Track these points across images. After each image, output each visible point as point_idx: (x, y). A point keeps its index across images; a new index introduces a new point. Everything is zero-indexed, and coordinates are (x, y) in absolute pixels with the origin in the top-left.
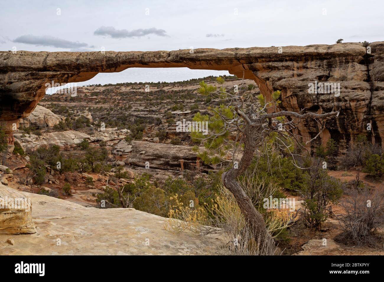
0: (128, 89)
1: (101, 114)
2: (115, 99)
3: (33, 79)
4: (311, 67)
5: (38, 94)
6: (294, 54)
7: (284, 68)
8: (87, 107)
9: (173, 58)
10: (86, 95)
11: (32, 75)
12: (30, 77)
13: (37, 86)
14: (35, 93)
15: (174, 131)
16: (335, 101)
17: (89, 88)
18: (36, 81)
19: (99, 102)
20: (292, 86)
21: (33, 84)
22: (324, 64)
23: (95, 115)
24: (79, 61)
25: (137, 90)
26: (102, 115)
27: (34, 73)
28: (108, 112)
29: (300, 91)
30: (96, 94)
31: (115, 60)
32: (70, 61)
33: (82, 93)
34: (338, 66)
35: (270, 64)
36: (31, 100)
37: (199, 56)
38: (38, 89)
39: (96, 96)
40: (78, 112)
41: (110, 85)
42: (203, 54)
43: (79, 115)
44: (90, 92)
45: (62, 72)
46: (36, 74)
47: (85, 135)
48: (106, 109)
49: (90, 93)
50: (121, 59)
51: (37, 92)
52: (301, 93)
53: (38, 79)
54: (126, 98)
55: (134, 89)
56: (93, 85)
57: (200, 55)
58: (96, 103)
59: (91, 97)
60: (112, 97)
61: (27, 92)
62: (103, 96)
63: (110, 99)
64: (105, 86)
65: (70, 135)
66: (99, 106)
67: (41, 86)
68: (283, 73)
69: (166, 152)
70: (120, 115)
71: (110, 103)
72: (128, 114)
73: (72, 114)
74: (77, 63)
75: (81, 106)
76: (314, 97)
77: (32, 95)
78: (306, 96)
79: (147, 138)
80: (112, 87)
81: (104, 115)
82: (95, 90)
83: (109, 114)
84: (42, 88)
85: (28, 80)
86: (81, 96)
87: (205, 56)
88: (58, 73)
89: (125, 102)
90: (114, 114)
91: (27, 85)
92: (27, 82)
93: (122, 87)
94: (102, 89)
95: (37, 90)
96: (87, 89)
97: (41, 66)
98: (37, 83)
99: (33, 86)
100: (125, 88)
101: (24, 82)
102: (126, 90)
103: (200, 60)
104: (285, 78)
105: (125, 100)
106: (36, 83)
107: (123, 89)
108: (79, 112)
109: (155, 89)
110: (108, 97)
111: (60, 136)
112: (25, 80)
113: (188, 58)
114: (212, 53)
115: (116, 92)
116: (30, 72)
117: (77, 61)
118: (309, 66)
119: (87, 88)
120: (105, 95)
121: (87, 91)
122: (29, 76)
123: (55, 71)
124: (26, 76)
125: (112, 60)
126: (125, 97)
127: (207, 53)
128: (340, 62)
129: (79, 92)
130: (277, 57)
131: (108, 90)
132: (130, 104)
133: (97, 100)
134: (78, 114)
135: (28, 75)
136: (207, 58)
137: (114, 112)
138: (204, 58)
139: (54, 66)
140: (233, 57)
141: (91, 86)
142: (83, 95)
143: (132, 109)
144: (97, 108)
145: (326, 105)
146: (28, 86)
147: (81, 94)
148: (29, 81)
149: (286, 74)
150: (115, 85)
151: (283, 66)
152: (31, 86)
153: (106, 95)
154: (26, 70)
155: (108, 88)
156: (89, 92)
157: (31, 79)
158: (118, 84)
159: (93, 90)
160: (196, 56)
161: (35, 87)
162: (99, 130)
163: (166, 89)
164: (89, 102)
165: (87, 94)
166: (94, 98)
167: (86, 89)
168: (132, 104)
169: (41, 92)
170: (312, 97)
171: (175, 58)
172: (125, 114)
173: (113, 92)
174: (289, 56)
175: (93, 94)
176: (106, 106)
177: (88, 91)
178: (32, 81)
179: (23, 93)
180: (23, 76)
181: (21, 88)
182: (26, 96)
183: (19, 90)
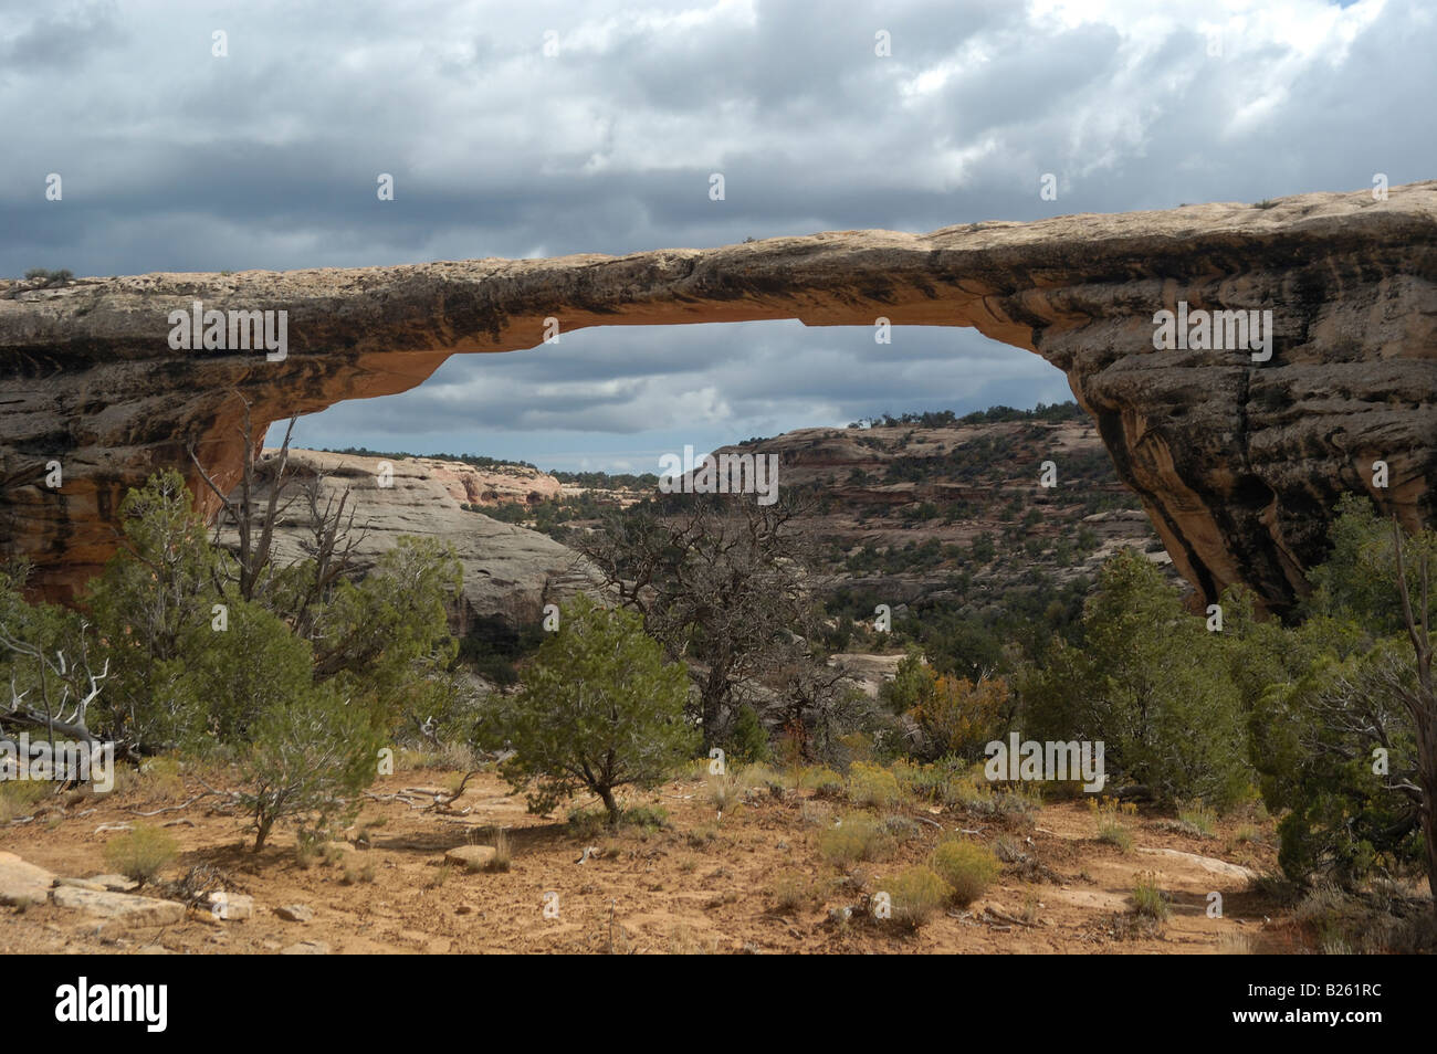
1: (922, 579)
2: (1018, 497)
3: (180, 388)
4: (1230, 301)
5: (203, 451)
6: (1154, 245)
7: (1124, 309)
8: (857, 541)
9: (700, 280)
10: (858, 476)
11: (174, 371)
12: (164, 380)
13: (196, 417)
16: (1303, 454)
17: (880, 434)
18: (189, 399)
19: (926, 515)
20: (1141, 389)
21: (180, 410)
22: (1286, 284)
23: (890, 586)
26: (932, 589)
27: (181, 364)
28: (959, 572)
29: (1176, 413)
30: (914, 467)
33: (836, 463)
34: (1342, 293)
35: (1076, 292)
37: (790, 269)
38: (205, 430)
39: (915, 478)
41: (1002, 414)
42: (809, 260)
44: (881, 455)
46: (189, 370)
48: (953, 553)
49: (884, 462)
51: (200, 442)
52: (1178, 423)
53: (200, 389)
54: (1079, 488)
56: (906, 420)
57: (793, 263)
58: (910, 519)
59: (882, 489)
60: (1000, 485)
61: (156, 444)
62: (951, 480)
63: (991, 495)
64: (973, 419)
66: (920, 535)
67: (213, 416)
68: (1121, 330)
70: (1025, 589)
71: (988, 522)
72: (1068, 579)
75: (827, 539)
76: (1227, 437)
77: (180, 454)
78: (1192, 433)
80: (1003, 428)
81: (939, 588)
82: (909, 447)
83: (961, 586)
84: (217, 425)
85: (158, 394)
86: (832, 481)
87: (812, 269)
89: (1068, 511)
90: (992, 584)
91: (157, 413)
92: (155, 402)
93: (1066, 424)
94: (950, 438)
95: (198, 434)
96: (873, 442)
98: (196, 405)
99: (179, 417)
100: (1080, 432)
101: (145, 401)
103: (795, 285)
104: (1122, 355)
105: (1071, 502)
106: (189, 403)
110: (977, 484)
112: (149, 395)
113: (751, 280)
114: (841, 254)
115: (1022, 454)
116: (167, 361)
118: (1222, 298)
119: (871, 434)
120: (964, 472)
121: (866, 451)
122: (163, 376)
124: (150, 375)
126: (1075, 481)
127: (823, 255)
128: (1343, 277)
129: (824, 457)
130: (1092, 261)
131: (982, 443)
132: (1094, 523)
133: (917, 506)
135: (158, 372)
136: (823, 277)
137: (994, 571)
138: (808, 276)
140: (919, 268)
141: (892, 423)
142: (842, 476)
143: (1096, 555)
144: (907, 549)
145: (1276, 475)
146: (160, 418)
147: (829, 469)
148: (164, 397)
149: (1129, 339)
150: (1028, 415)
151: (1117, 303)
152: (171, 417)
153: (967, 475)
154: (150, 352)
155: (982, 433)
156: (875, 459)
157: (171, 389)
158: (1043, 413)
159: (902, 444)
160: (780, 271)
161: (190, 423)
164: (873, 513)
165: (863, 468)
166: (901, 493)
167: (860, 442)
168: (1102, 521)
169: (217, 444)
170: (1221, 439)
171: (708, 281)
172: (1055, 579)
173: (1012, 457)
174: (1140, 257)
175: (899, 469)
176: (961, 535)
177: (872, 452)
178: (175, 396)
179: (143, 447)
180: (140, 376)
181: (129, 428)
182: (152, 460)
183: (127, 434)
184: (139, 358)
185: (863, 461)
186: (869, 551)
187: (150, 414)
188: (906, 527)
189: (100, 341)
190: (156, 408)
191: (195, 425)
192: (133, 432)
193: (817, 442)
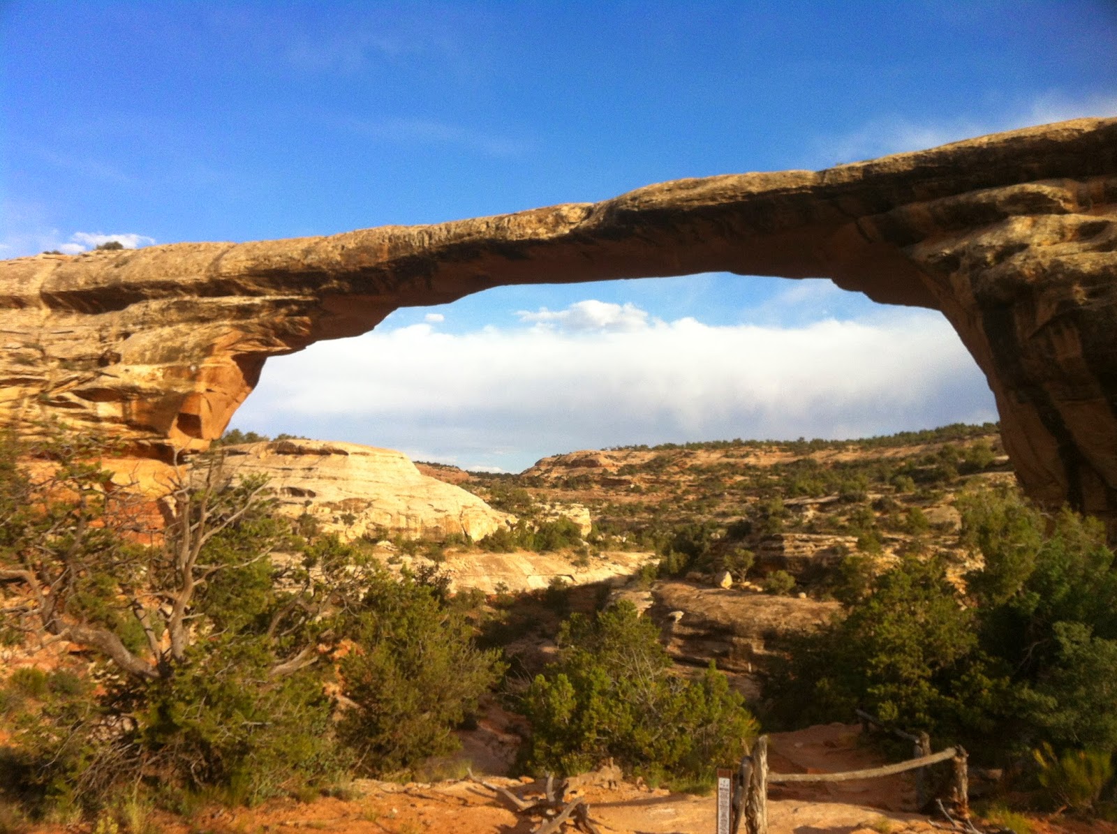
0: (715, 457)
2: (678, 483)
3: (187, 321)
5: (204, 373)
8: (605, 501)
10: (605, 471)
11: (182, 307)
12: (174, 315)
13: (197, 345)
14: (193, 368)
15: (777, 553)
17: (615, 454)
18: (193, 330)
19: (636, 490)
21: (185, 339)
24: (310, 257)
25: (738, 460)
27: (186, 302)
28: (652, 517)
30: (632, 469)
31: (416, 244)
32: (284, 258)
33: (595, 466)
36: (181, 390)
38: (205, 356)
39: (632, 474)
40: (553, 506)
41: (671, 447)
43: (556, 514)
44: (616, 464)
45: (268, 297)
46: (192, 306)
47: (561, 567)
48: (649, 508)
49: (617, 466)
50: (433, 242)
51: (202, 366)
53: (201, 322)
54: (707, 479)
55: (732, 456)
56: (627, 448)
58: (628, 493)
59: (617, 478)
60: (670, 477)
61: (167, 365)
62: (648, 475)
63: (665, 482)
64: (656, 449)
65: (521, 565)
66: (635, 499)
67: (212, 346)
69: (741, 617)
71: (664, 494)
73: (537, 511)
74: (306, 262)
77: (185, 373)
79: (699, 575)
80: (672, 452)
81: (644, 523)
82: (629, 459)
84: (215, 352)
85: (171, 323)
86: (593, 474)
88: (257, 300)
89: (704, 489)
91: (167, 340)
92: (167, 331)
93: (699, 451)
94: (649, 456)
95: (200, 359)
96: (611, 457)
97: (202, 277)
98: (198, 335)
99: (183, 343)
100: (707, 455)
101: (159, 330)
102: (709, 460)
105: (704, 485)
106: (192, 333)
107: (702, 458)
108: (557, 507)
109: (789, 458)
110: (659, 477)
111: (493, 566)
112: (163, 326)
115: (681, 464)
116: (176, 300)
117: (306, 257)
119: (610, 453)
120: (654, 471)
121: (609, 461)
122: (172, 311)
123: (245, 292)
124: (163, 311)
125: (408, 245)
126: (705, 476)
129: (589, 463)
131: (662, 458)
132: (716, 495)
133: (632, 486)
134: (554, 511)
135: (168, 308)
139: (240, 277)
141: (620, 449)
142: (598, 472)
144: (627, 505)
146: (169, 344)
147: (592, 469)
148: (173, 328)
150: (682, 447)
152: (177, 344)
154: (164, 293)
155: (662, 454)
156: (613, 465)
157: (179, 322)
158: (689, 446)
159: (625, 458)
161: (193, 349)
162: (602, 556)
163: (818, 456)
164: (612, 489)
165: (608, 468)
166: (625, 481)
167: (607, 457)
169: (215, 368)
172: (698, 520)
173: (675, 465)
175: (624, 470)
176: (652, 500)
177: (611, 461)
178: (182, 327)
179: (156, 366)
180: (155, 311)
181: (146, 350)
182: (163, 376)
183: (142, 355)
184: (155, 298)
185: (608, 465)
186: (610, 506)
187: (161, 341)
188: (627, 495)
189: (128, 286)
190: (166, 336)
191: (196, 352)
192: (148, 354)
193: (586, 456)
